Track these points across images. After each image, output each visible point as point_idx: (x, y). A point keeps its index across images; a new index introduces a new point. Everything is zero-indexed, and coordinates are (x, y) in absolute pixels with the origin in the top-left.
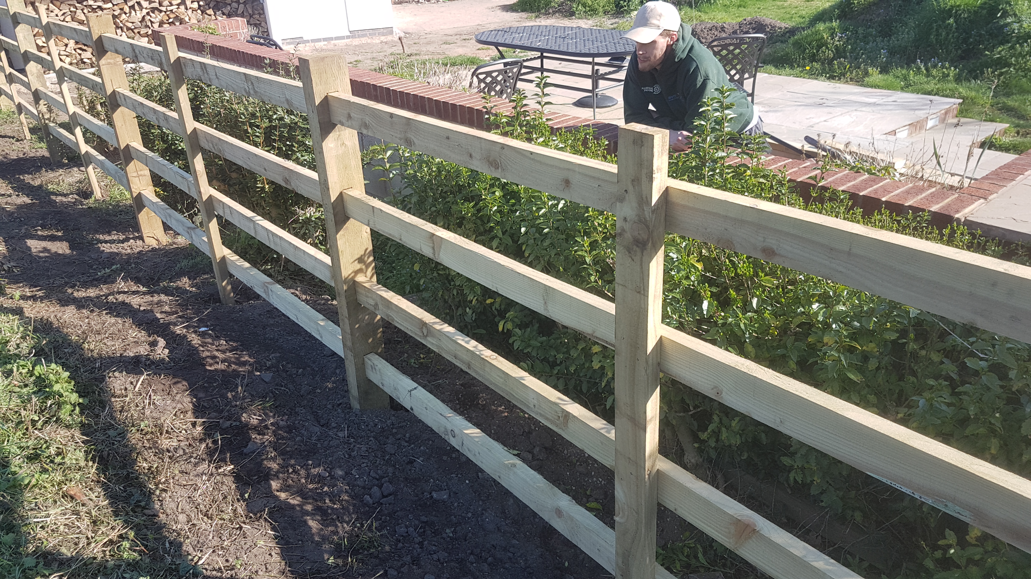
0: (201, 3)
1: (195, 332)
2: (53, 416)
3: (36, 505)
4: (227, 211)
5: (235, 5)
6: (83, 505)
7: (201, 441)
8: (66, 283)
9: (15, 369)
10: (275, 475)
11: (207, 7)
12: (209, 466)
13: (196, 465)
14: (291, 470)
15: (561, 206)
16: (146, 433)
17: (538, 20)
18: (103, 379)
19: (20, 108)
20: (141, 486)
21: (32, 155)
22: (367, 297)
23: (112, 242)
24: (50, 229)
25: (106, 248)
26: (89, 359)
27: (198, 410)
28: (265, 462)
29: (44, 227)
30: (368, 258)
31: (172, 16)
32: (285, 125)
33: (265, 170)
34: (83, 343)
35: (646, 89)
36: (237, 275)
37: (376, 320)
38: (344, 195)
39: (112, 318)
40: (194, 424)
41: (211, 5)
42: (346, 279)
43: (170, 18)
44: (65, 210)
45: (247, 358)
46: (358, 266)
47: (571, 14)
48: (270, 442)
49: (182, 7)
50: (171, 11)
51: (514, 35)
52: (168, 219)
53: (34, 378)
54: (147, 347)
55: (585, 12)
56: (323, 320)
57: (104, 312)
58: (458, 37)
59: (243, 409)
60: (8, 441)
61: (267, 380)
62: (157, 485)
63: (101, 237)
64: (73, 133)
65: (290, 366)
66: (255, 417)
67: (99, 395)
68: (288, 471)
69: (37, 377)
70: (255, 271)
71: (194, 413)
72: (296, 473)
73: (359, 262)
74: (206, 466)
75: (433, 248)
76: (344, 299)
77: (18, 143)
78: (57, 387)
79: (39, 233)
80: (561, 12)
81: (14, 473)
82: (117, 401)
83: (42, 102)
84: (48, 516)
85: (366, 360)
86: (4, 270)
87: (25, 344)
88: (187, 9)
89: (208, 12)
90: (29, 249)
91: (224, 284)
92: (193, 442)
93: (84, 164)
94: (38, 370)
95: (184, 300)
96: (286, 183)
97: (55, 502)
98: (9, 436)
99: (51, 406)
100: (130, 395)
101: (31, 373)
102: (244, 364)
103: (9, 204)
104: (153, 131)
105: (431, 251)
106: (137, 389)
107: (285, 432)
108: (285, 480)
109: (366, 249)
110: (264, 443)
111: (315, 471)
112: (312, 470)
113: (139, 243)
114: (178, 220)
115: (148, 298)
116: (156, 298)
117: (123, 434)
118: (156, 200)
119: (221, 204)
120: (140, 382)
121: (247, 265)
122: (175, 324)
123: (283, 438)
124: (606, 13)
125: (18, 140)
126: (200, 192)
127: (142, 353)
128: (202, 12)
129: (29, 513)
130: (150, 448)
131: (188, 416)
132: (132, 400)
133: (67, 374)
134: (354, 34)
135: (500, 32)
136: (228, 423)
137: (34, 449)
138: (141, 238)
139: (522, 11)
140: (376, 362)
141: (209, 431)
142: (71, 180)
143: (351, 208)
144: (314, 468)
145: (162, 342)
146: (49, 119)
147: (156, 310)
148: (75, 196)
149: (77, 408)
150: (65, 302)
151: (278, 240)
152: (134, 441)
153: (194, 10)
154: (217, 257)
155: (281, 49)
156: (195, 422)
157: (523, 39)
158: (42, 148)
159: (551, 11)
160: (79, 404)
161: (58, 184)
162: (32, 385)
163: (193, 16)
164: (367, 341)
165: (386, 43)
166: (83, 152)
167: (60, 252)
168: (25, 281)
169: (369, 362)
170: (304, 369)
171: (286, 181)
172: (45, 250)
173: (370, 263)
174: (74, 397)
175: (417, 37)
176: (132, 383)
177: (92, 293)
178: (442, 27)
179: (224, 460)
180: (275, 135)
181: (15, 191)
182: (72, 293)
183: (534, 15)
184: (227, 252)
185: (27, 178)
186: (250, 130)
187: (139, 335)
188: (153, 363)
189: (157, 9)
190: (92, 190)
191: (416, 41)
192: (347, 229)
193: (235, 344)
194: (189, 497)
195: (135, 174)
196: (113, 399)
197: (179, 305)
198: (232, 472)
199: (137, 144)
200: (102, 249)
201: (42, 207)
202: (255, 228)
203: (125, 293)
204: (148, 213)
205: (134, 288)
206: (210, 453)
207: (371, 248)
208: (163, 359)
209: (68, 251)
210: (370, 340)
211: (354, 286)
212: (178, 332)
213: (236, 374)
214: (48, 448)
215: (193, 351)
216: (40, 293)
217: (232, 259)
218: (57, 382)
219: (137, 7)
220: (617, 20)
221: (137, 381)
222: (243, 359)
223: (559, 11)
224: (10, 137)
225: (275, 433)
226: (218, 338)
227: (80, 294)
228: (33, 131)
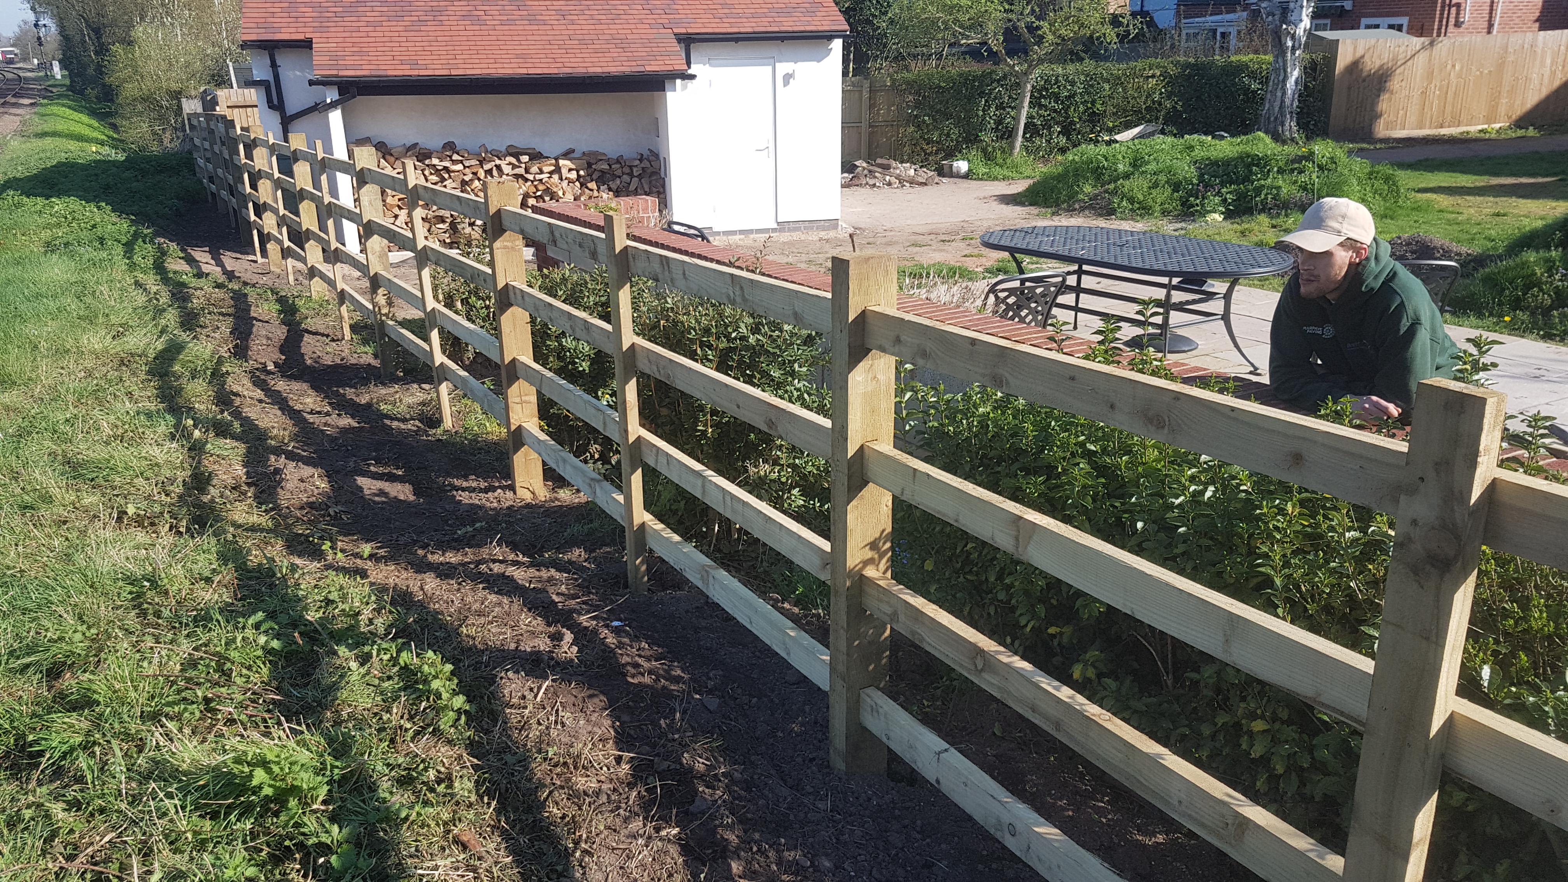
0: (582, 173)
1: (607, 626)
2: (429, 725)
3: (417, 850)
4: (663, 460)
5: (626, 178)
6: (480, 859)
7: (631, 786)
8: (415, 542)
9: (374, 653)
10: (734, 853)
11: (588, 178)
12: (645, 826)
13: (626, 820)
14: (755, 849)
15: (1208, 494)
16: (556, 766)
17: (1056, 218)
18: (492, 680)
19: (342, 297)
20: (554, 840)
21: (353, 361)
22: (881, 601)
23: (472, 490)
24: (386, 464)
25: (464, 497)
26: (470, 649)
27: (623, 740)
28: (720, 830)
29: (379, 462)
30: (884, 543)
31: (541, 187)
32: (748, 348)
33: (738, 407)
34: (461, 626)
35: (1310, 330)
36: (660, 551)
37: (883, 637)
38: (866, 451)
39: (493, 595)
40: (619, 760)
41: (594, 177)
42: (851, 571)
43: (538, 190)
44: (406, 441)
45: (679, 672)
46: (869, 554)
47: (1109, 212)
48: (724, 801)
49: (556, 177)
50: (541, 180)
51: (1040, 238)
52: (561, 464)
53: (397, 668)
54: (548, 641)
55: (1131, 210)
56: (792, 628)
57: (481, 586)
58: (933, 237)
59: (685, 746)
60: (370, 754)
61: (711, 708)
62: (577, 843)
63: (457, 482)
64: (426, 339)
65: (739, 691)
66: (701, 760)
67: (490, 702)
68: (751, 849)
69: (401, 668)
70: (689, 548)
71: (615, 742)
72: (763, 853)
73: (871, 549)
74: (641, 824)
75: (1017, 539)
76: (843, 599)
77: (334, 344)
78: (435, 684)
79: (372, 468)
80: (1094, 208)
81: (384, 801)
82: (511, 714)
83: (381, 291)
84: (436, 868)
85: (863, 695)
86: (329, 515)
87: (381, 620)
88: (561, 179)
89: (589, 185)
90: (360, 489)
91: (638, 562)
92: (621, 786)
93: (436, 379)
94: (404, 657)
95: (584, 580)
96: (770, 427)
97: (443, 849)
98: (371, 747)
99: (425, 709)
100: (530, 707)
101: (394, 660)
102: (677, 680)
103: (329, 425)
104: (548, 343)
105: (1012, 542)
106: (539, 699)
107: (741, 789)
108: (748, 862)
109: (883, 531)
110: (716, 801)
111: (790, 855)
112: (786, 854)
113: (509, 494)
114: (575, 468)
115: (532, 573)
116: (544, 574)
117: (524, 761)
118: (543, 437)
119: (654, 450)
120: (543, 690)
121: (677, 538)
122: (580, 614)
123: (740, 798)
124: (1165, 213)
125: (333, 340)
126: (626, 431)
127: (542, 648)
128: (582, 185)
129: (409, 861)
130: (562, 787)
131: (608, 746)
132: (533, 714)
133: (449, 667)
134: (783, 226)
135: (1018, 233)
136: (666, 764)
137: (405, 769)
138: (512, 488)
139: (1031, 205)
140: (879, 702)
141: (640, 772)
142: (410, 400)
143: (873, 468)
144: (788, 850)
145: (568, 637)
146: (386, 315)
147: (551, 590)
148: (417, 423)
149: (463, 718)
150: (422, 567)
151: (740, 507)
152: (539, 775)
153: (570, 181)
154: (635, 523)
155: (708, 241)
156: (620, 757)
157: (1056, 244)
158: (366, 353)
159: (1077, 206)
160: (466, 712)
161: (394, 404)
162: (396, 679)
163: (568, 189)
164: (868, 667)
165: (827, 241)
166: (437, 364)
167: (402, 497)
168: (359, 533)
169: (868, 700)
170: (759, 699)
171: (771, 424)
172: (382, 493)
173: (886, 552)
174: (459, 701)
175: (871, 235)
176: (531, 690)
177: (452, 558)
178: (909, 222)
179: (667, 821)
180: (733, 360)
181: (334, 408)
182: (425, 556)
183: (1049, 210)
184: (648, 517)
185: (350, 393)
186: (699, 351)
187: (534, 623)
188: (558, 663)
189: (521, 176)
190: (441, 417)
191: (871, 240)
192: (862, 498)
193: (660, 650)
194: (621, 868)
195: (518, 400)
196: (508, 711)
197: (578, 586)
198: (678, 838)
199: (527, 358)
200: (458, 498)
201: (374, 434)
202: (703, 486)
203: (501, 562)
204: (526, 455)
205: (512, 557)
206: (646, 806)
207: (889, 529)
208: (572, 660)
209: (412, 498)
210: (871, 668)
211: (861, 581)
212: (585, 624)
213: (666, 693)
214: (426, 769)
215: (608, 654)
216: (382, 552)
217: (655, 527)
218: (436, 677)
219: (495, 173)
220: (1183, 225)
221: (539, 688)
222: (673, 673)
223: (1091, 207)
224: (323, 335)
225: (728, 789)
226: (636, 638)
227: (436, 558)
228: (354, 328)
